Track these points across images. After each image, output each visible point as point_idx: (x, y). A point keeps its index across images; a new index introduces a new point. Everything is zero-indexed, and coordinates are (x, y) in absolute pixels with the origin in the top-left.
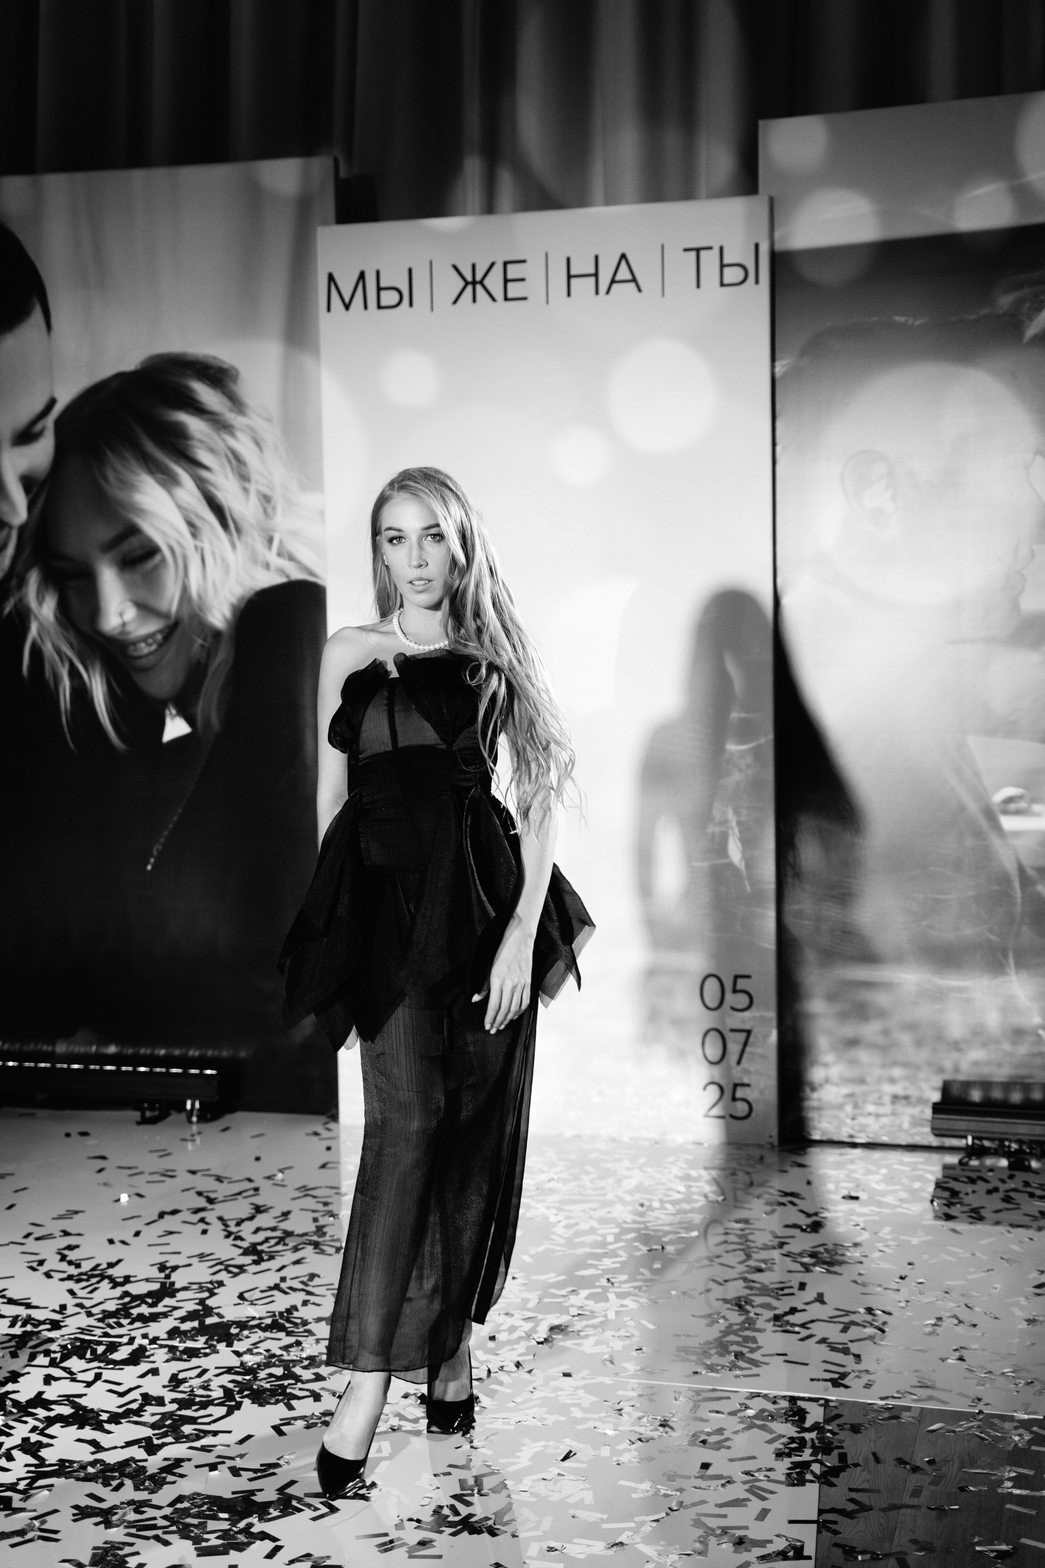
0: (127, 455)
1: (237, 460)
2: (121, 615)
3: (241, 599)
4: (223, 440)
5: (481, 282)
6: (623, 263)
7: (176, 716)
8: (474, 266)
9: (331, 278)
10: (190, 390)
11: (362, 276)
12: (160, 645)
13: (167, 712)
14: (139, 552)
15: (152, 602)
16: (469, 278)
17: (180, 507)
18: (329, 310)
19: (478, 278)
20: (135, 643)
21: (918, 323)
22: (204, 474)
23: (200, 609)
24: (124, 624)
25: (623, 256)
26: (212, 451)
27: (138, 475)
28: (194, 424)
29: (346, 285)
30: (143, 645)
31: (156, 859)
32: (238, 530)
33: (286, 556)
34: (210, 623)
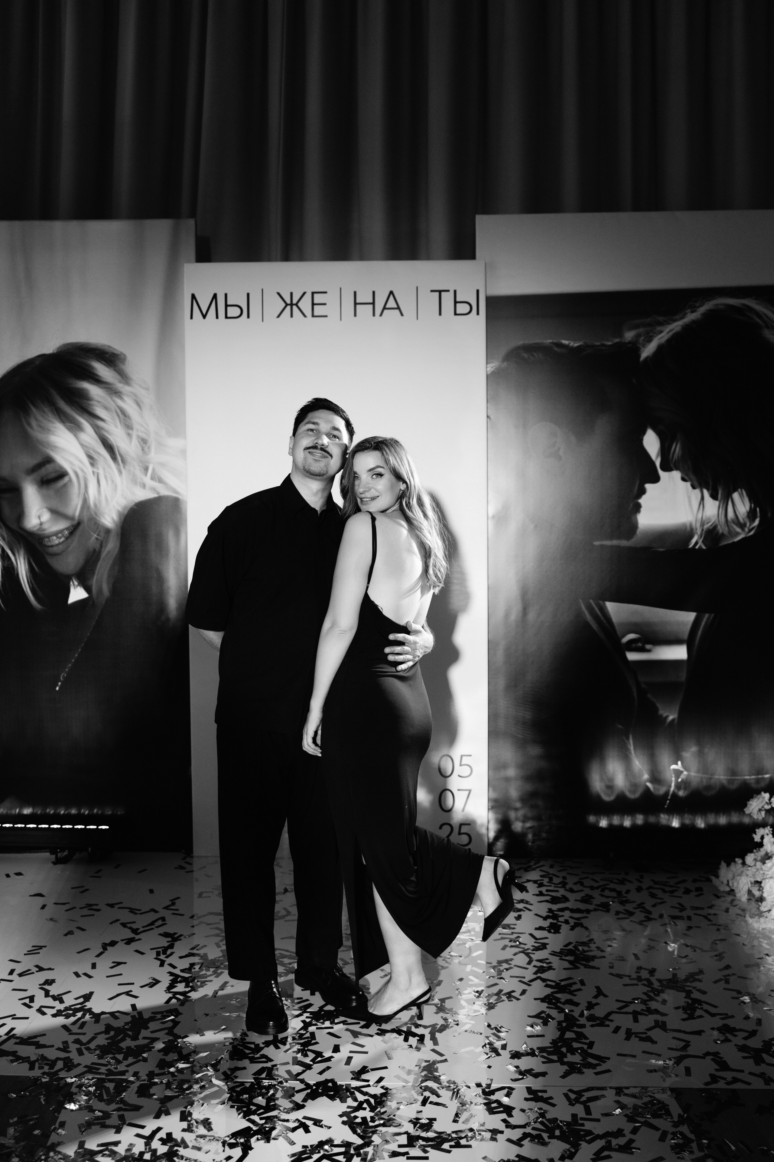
0: (46, 410)
1: (123, 415)
2: (39, 517)
3: (125, 508)
4: (114, 401)
5: (296, 305)
6: (391, 296)
7: (77, 586)
8: (291, 294)
9: (193, 297)
10: (93, 368)
11: (215, 296)
12: (67, 538)
13: (71, 583)
14: (53, 475)
15: (61, 509)
16: (289, 302)
17: (82, 445)
18: (191, 318)
19: (294, 302)
20: (49, 537)
21: (576, 345)
22: (100, 423)
23: (96, 514)
24: (41, 524)
25: (391, 293)
26: (106, 408)
27: (53, 423)
28: (93, 390)
29: (204, 302)
30: (55, 538)
31: (62, 682)
32: (123, 461)
33: (157, 480)
34: (102, 523)
